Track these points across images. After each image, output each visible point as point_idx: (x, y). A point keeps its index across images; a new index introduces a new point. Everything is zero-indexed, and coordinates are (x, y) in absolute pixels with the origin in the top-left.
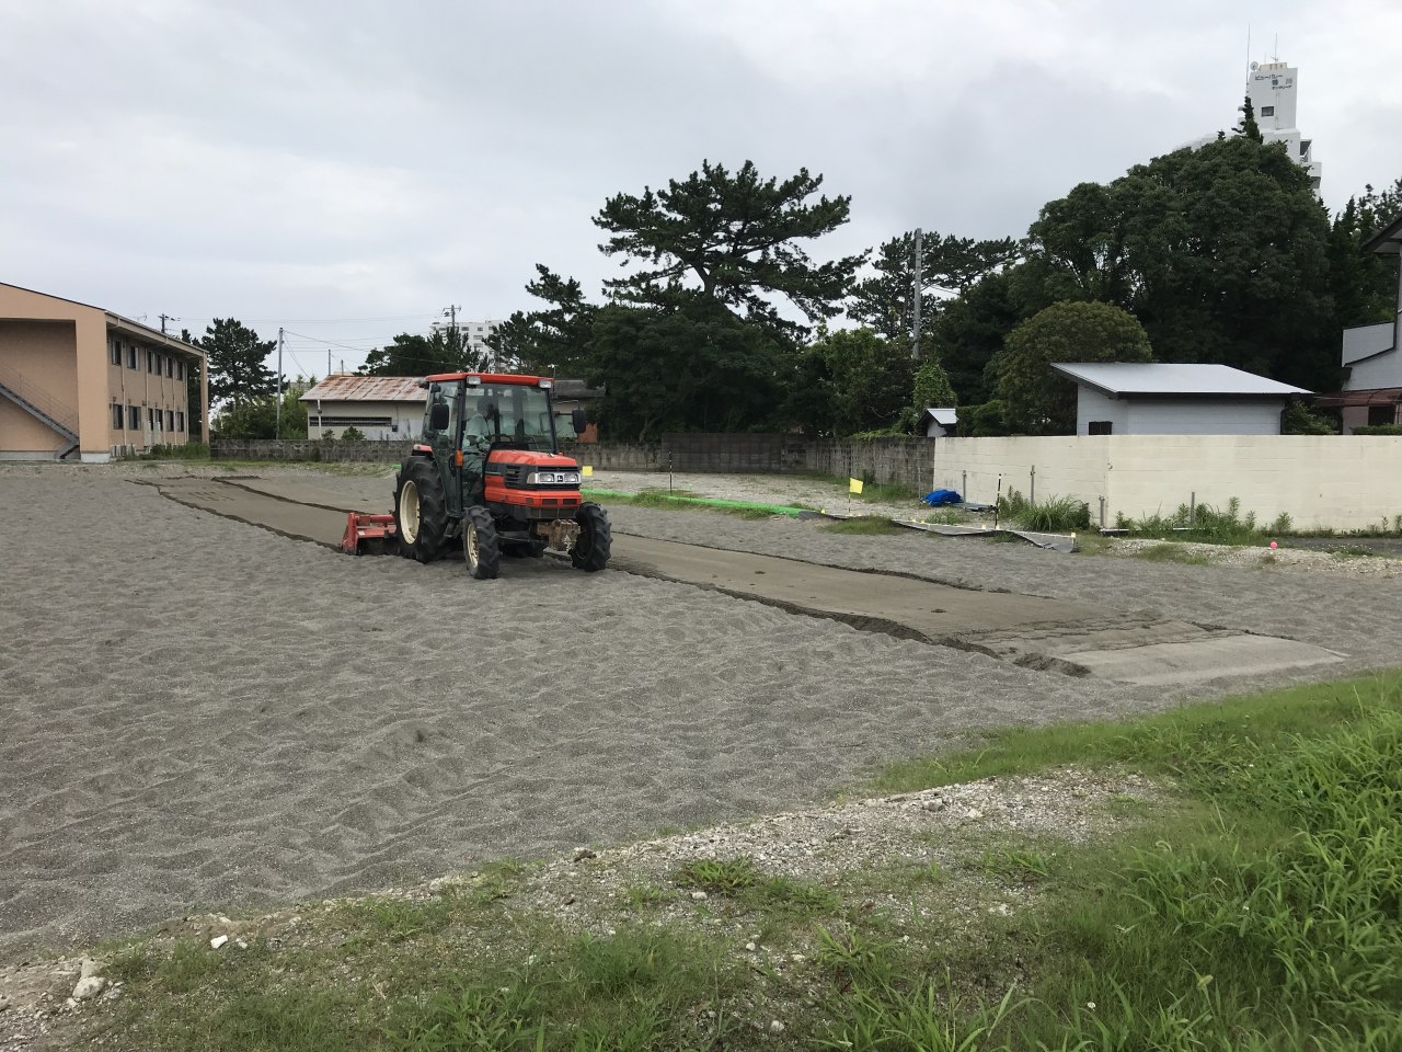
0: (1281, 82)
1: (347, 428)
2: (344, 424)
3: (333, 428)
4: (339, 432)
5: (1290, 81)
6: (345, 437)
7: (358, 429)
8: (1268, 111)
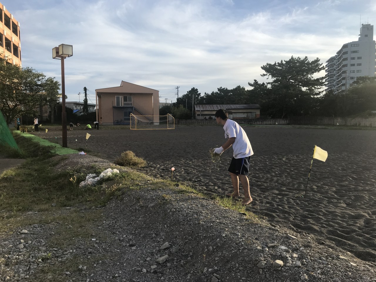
0: (370, 29)
1: (209, 116)
2: (208, 116)
3: (206, 117)
4: (207, 117)
5: (372, 28)
6: (209, 118)
7: (211, 116)
8: (366, 36)
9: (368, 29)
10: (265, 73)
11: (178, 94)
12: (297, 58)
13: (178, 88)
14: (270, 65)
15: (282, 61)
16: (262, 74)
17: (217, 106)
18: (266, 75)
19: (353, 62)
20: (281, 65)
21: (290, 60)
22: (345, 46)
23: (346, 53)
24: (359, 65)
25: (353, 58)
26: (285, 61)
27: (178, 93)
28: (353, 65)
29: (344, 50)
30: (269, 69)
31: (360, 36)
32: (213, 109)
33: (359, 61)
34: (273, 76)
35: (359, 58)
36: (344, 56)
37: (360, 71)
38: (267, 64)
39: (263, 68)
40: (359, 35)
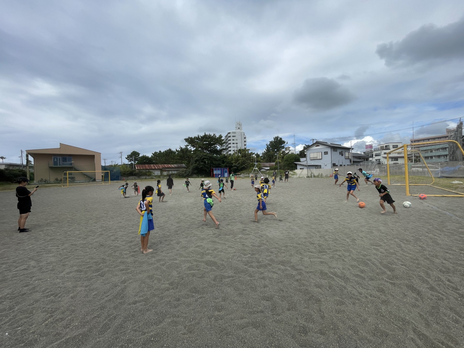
8: (239, 128)
9: (239, 125)
10: (188, 144)
12: (208, 135)
13: (121, 153)
14: (191, 138)
15: (198, 137)
16: (186, 145)
17: (154, 166)
18: (189, 145)
19: (233, 142)
20: (198, 138)
21: (204, 136)
22: (229, 133)
23: (230, 137)
24: (237, 143)
25: (234, 140)
26: (201, 137)
28: (234, 143)
29: (229, 135)
30: (190, 141)
32: (151, 168)
33: (236, 142)
34: (193, 146)
35: (237, 140)
36: (229, 138)
37: (237, 147)
38: (189, 137)
39: (186, 140)
40: (235, 128)
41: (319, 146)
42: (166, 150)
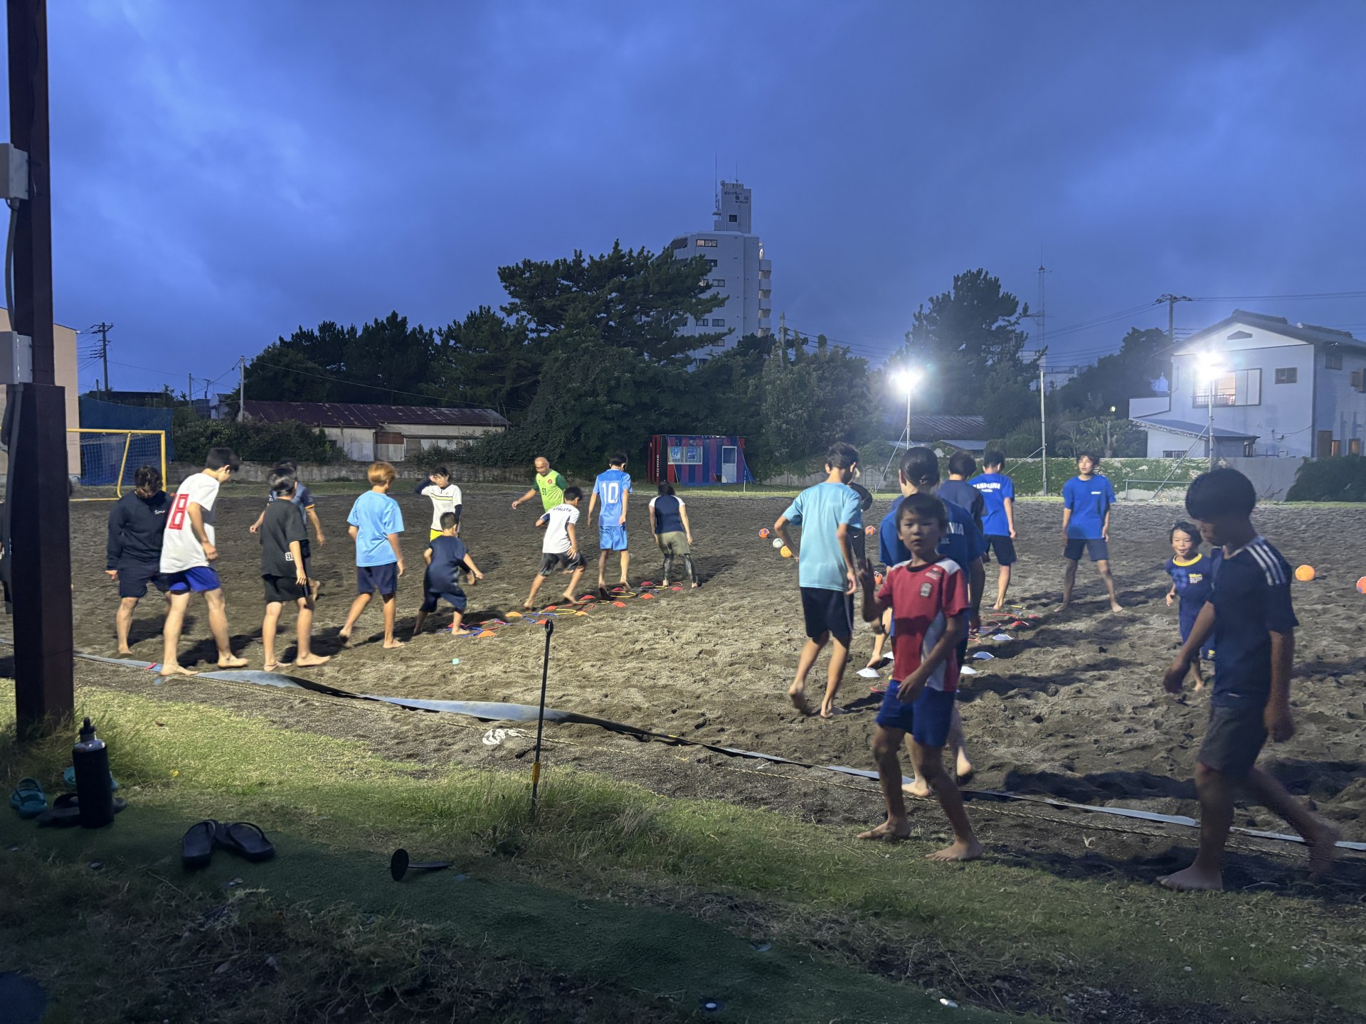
0: (742, 198)
5: (747, 198)
8: (733, 218)
9: (737, 198)
11: (105, 357)
13: (103, 329)
17: (338, 411)
21: (611, 257)
22: (681, 243)
26: (591, 261)
27: (105, 349)
30: (531, 280)
31: (716, 218)
35: (719, 283)
37: (720, 323)
38: (524, 262)
40: (715, 214)
41: (1250, 336)
42: (372, 324)
